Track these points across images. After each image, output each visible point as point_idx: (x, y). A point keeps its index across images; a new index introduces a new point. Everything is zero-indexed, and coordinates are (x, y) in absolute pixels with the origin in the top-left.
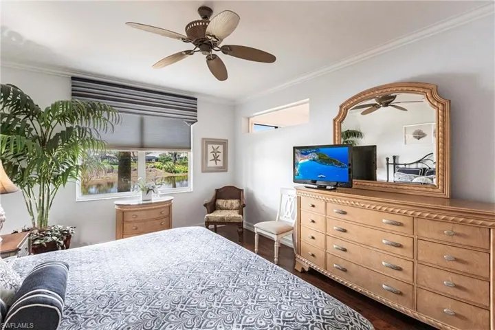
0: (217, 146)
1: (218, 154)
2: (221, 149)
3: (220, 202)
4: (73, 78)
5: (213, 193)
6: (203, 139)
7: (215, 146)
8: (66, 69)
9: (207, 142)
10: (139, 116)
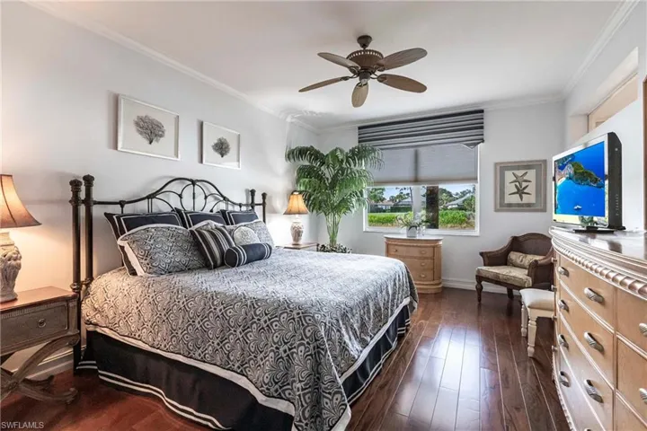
0: (524, 172)
1: (524, 184)
2: (531, 175)
3: (514, 256)
4: (360, 128)
5: (506, 242)
6: (496, 164)
7: (520, 173)
8: (352, 122)
9: (502, 168)
10: (412, 149)
